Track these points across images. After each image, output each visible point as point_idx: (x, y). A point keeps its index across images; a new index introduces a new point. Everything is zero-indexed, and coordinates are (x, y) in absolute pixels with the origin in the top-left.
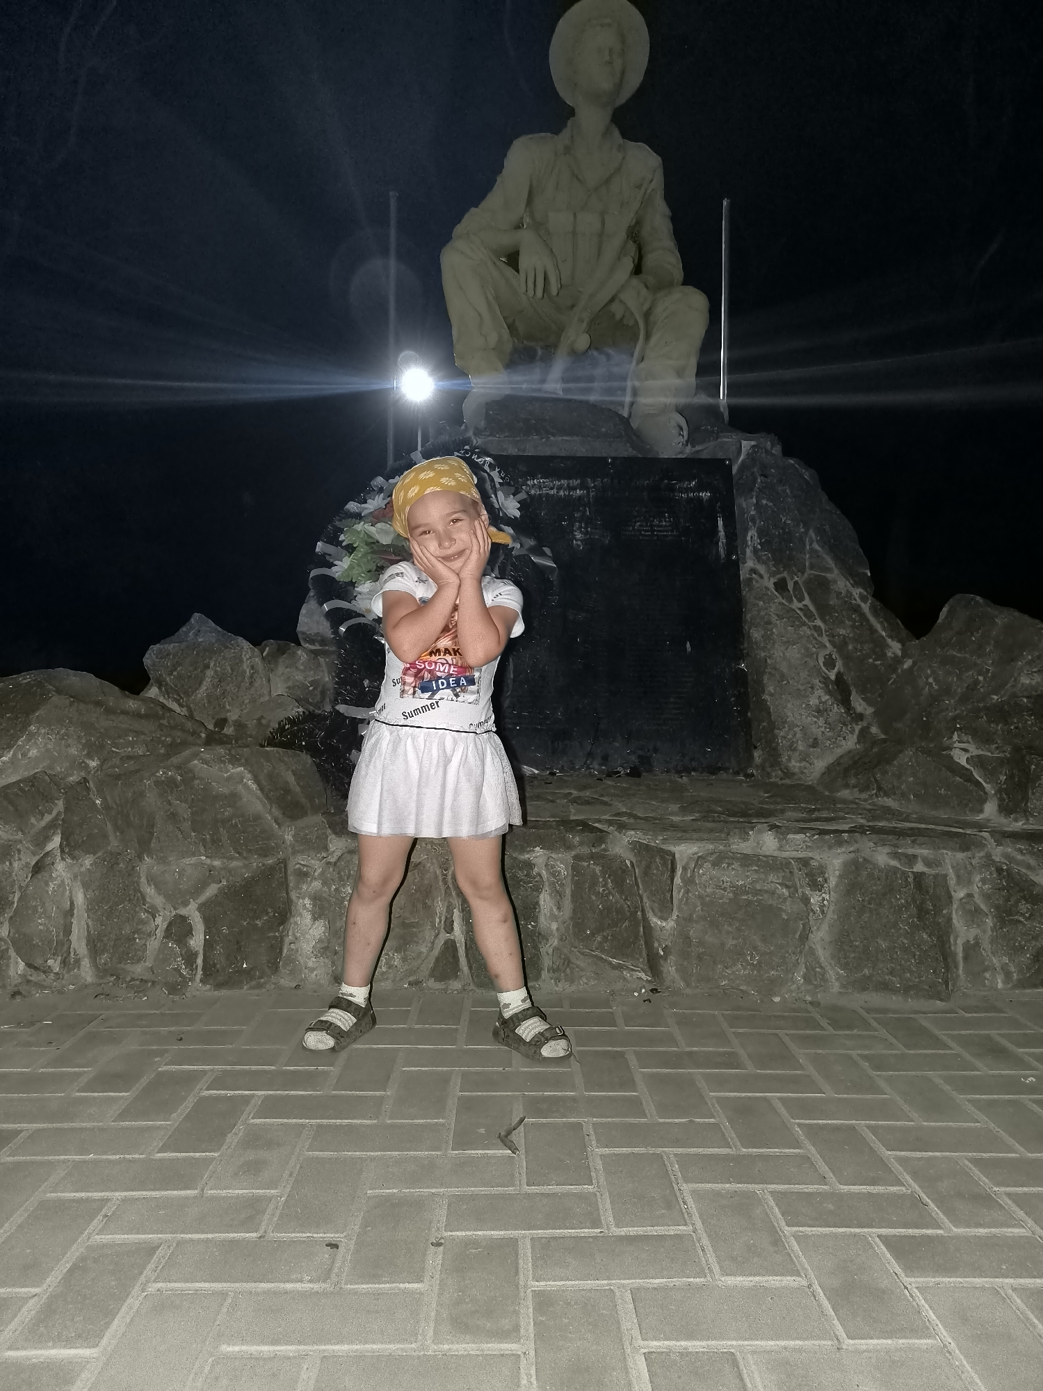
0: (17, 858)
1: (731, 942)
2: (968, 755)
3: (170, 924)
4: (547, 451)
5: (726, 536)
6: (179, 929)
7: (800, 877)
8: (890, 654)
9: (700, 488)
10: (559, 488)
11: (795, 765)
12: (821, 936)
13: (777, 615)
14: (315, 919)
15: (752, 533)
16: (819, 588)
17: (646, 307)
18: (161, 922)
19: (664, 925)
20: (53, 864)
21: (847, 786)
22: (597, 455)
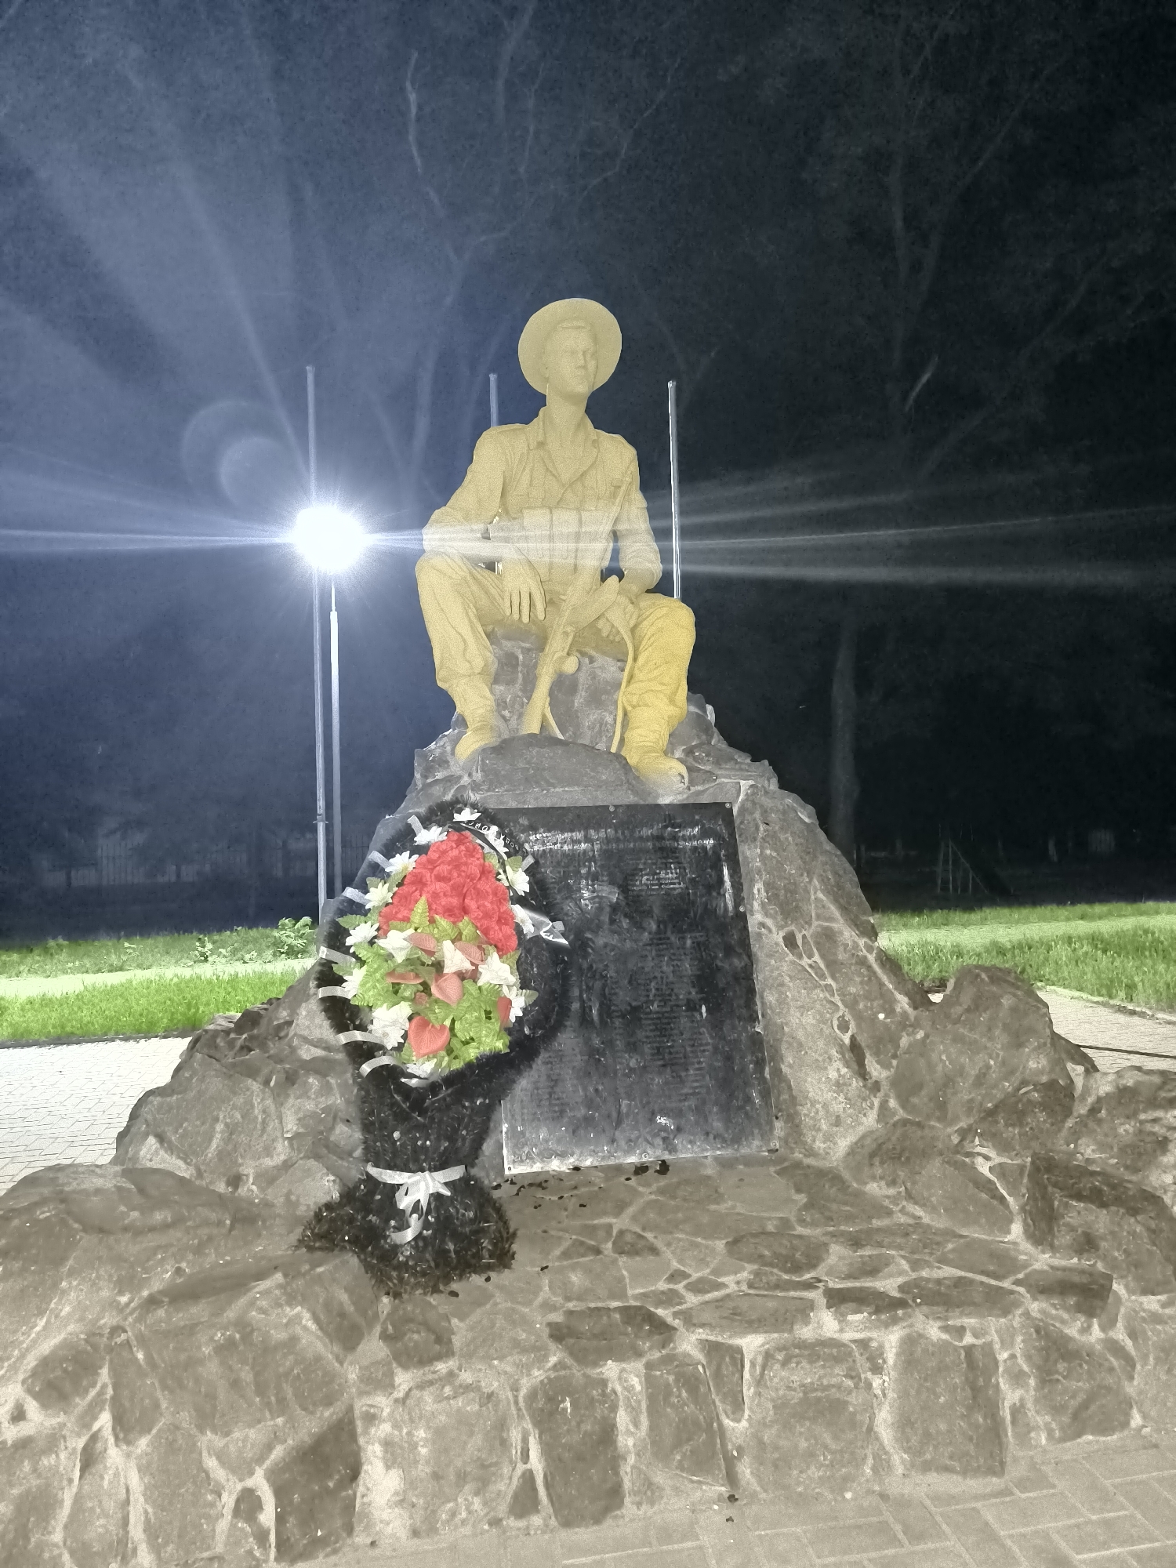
0: (63, 1447)
1: (803, 1444)
2: (989, 1164)
3: (238, 1501)
4: (548, 803)
5: (733, 886)
6: (248, 1504)
7: (861, 1362)
8: (898, 1010)
9: (705, 834)
10: (564, 842)
11: (819, 1145)
12: (884, 1419)
13: (790, 977)
14: (388, 1467)
15: (759, 886)
16: (827, 939)
17: (632, 623)
18: (228, 1500)
19: (737, 1428)
20: (106, 1450)
21: (873, 1178)
22: (600, 803)
